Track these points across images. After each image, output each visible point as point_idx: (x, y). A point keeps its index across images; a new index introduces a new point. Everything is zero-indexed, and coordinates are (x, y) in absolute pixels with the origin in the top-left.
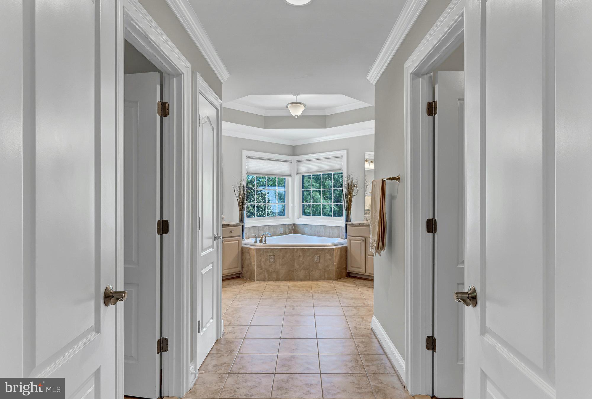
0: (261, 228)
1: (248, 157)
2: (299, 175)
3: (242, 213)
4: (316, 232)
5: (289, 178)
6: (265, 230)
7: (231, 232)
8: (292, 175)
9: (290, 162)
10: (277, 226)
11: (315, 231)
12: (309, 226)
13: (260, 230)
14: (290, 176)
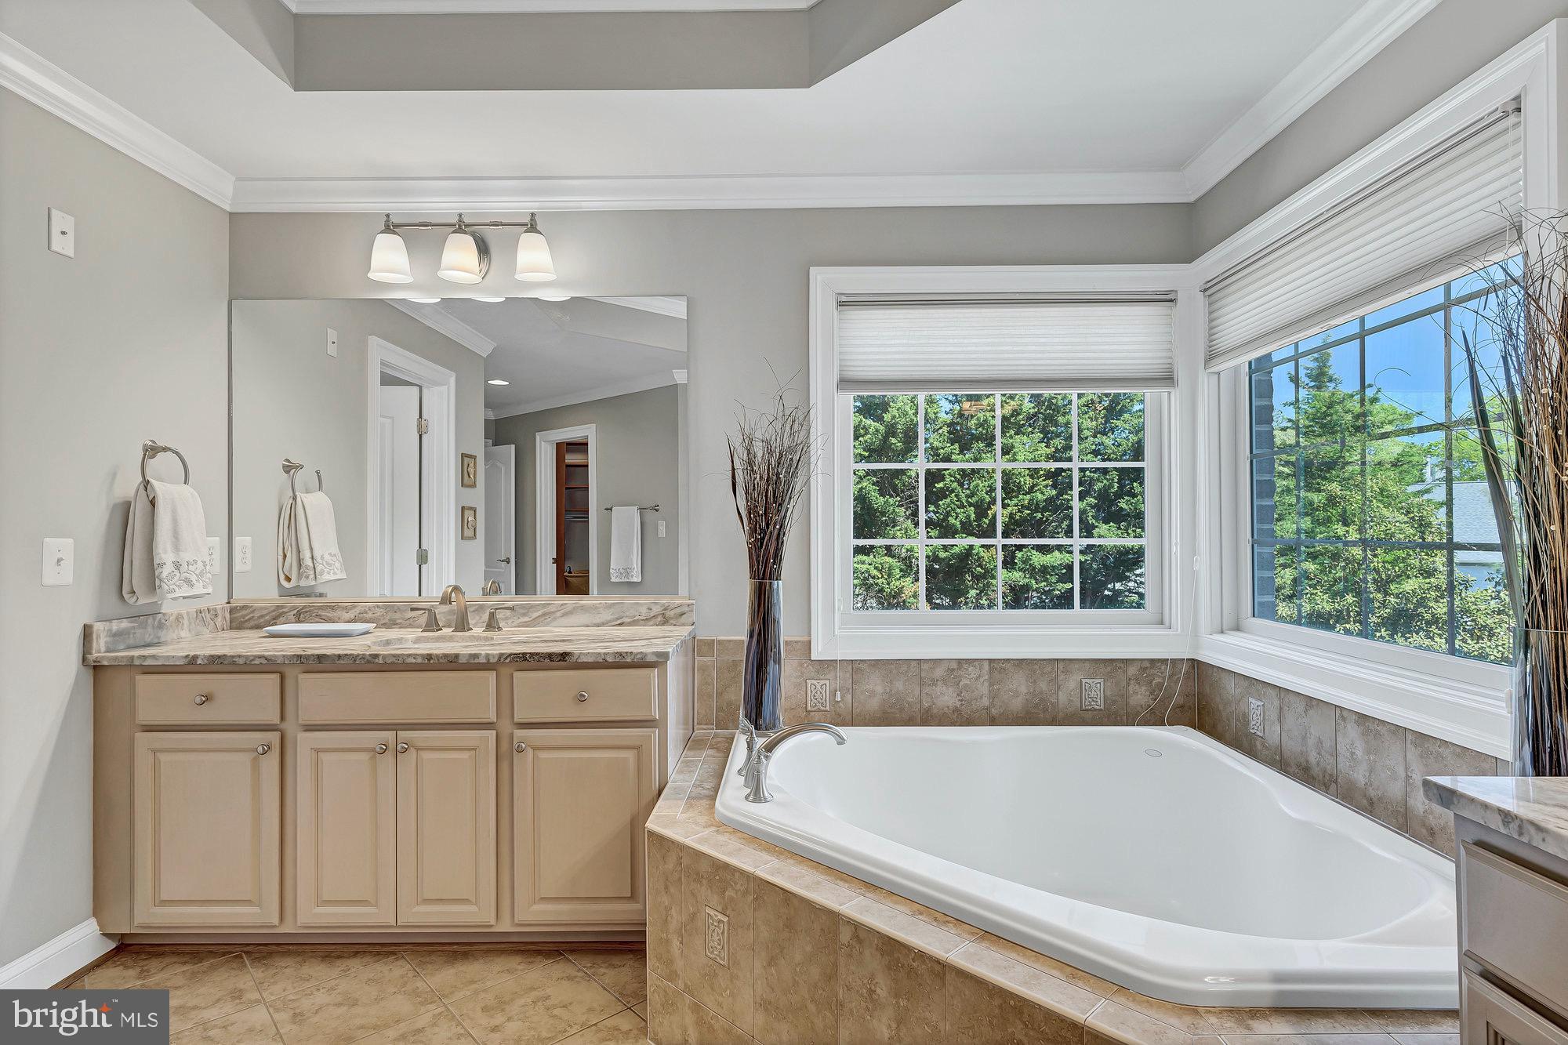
0: (939, 672)
1: (847, 303)
2: (1225, 365)
3: (760, 583)
4: (1311, 742)
5: (1163, 391)
6: (964, 681)
7: (581, 699)
8: (1181, 375)
9: (1167, 299)
10: (1066, 664)
11: (1304, 738)
12: (1270, 691)
13: (934, 682)
14: (1167, 379)
